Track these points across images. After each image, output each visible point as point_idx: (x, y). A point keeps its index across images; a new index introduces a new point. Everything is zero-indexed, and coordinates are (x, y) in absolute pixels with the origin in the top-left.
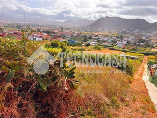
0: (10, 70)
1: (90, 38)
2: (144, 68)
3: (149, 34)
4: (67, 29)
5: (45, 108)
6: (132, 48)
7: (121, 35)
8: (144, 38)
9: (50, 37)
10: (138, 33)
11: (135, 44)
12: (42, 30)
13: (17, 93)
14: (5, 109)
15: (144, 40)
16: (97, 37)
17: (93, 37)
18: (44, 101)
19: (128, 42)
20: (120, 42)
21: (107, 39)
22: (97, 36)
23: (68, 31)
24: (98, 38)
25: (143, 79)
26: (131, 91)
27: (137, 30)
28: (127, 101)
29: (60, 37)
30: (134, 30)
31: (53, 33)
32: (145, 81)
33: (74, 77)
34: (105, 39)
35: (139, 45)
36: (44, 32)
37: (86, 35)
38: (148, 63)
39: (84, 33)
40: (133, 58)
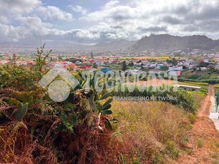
0: (22, 104)
1: (131, 65)
2: (210, 102)
3: (213, 54)
4: (99, 54)
5: (71, 158)
6: (191, 74)
7: (174, 59)
8: (206, 61)
9: (76, 67)
10: (198, 54)
11: (195, 70)
12: (64, 58)
13: (32, 136)
14: (16, 158)
15: (207, 64)
16: (140, 63)
17: (135, 63)
18: (71, 147)
19: (184, 67)
20: (173, 68)
21: (154, 65)
22: (140, 61)
23: (101, 58)
24: (142, 64)
25: (210, 117)
26: (194, 135)
27: (196, 51)
28: (189, 148)
29: (89, 66)
30: (191, 51)
31: (81, 61)
32: (213, 120)
33: (110, 112)
34: (152, 65)
35: (200, 70)
36: (67, 60)
37: (125, 62)
38: (215, 95)
39: (122, 58)
40: (193, 90)
